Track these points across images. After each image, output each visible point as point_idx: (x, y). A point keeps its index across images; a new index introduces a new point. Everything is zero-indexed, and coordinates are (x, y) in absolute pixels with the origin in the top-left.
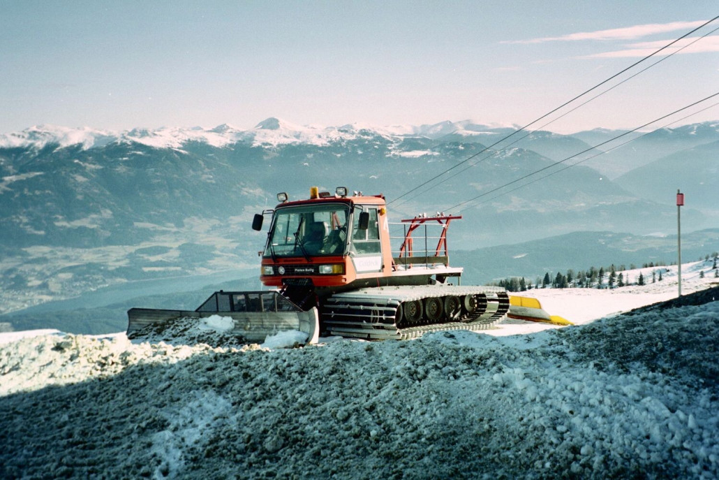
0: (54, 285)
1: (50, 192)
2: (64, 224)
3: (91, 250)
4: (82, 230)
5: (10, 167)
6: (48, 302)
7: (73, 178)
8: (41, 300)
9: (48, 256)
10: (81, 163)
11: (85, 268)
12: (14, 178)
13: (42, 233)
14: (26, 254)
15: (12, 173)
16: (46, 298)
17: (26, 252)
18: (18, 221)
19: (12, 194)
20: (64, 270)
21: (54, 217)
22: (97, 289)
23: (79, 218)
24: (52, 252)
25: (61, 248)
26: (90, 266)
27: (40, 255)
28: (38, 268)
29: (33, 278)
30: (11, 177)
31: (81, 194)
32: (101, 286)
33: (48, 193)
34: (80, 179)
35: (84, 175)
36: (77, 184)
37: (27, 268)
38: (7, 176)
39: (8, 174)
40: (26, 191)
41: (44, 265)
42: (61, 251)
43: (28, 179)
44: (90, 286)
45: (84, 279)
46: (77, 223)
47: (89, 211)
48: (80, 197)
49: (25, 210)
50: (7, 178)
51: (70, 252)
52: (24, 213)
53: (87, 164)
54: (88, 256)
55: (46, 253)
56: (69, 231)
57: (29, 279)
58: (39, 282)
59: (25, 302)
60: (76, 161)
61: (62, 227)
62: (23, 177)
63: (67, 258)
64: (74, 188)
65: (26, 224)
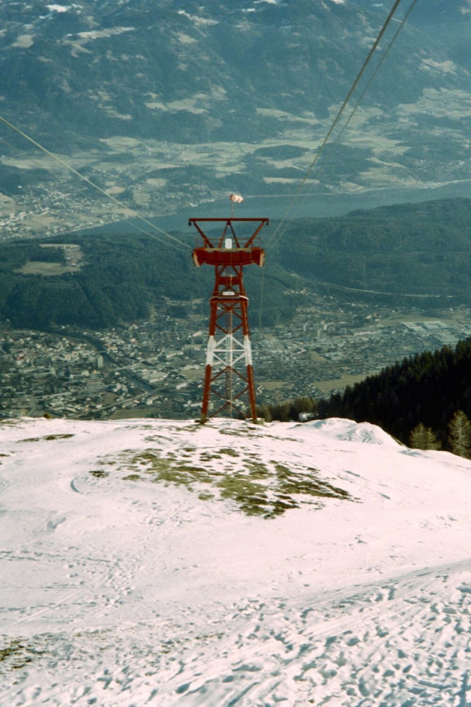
0: (140, 196)
1: (142, 57)
2: (160, 105)
3: (194, 146)
4: (182, 116)
5: (90, 18)
6: (131, 219)
7: (174, 37)
8: (122, 215)
9: (135, 152)
10: (188, 15)
11: (184, 173)
12: (93, 34)
13: (128, 117)
14: (104, 147)
15: (91, 27)
16: (129, 213)
17: (104, 144)
18: (96, 98)
19: (90, 58)
20: (156, 174)
21: (145, 95)
22: (199, 205)
23: (180, 98)
24: (140, 146)
25: (152, 141)
26: (191, 169)
27: (123, 150)
28: (120, 168)
29: (112, 183)
30: (89, 33)
31: (185, 63)
32: (204, 201)
33: (140, 59)
34: (185, 39)
35: (190, 33)
36: (180, 47)
37: (104, 167)
38: (84, 31)
39: (86, 28)
40: (109, 56)
41: (129, 166)
42: (152, 146)
43: (113, 36)
44: (189, 199)
45: (182, 190)
46: (177, 106)
47: (193, 88)
48: (183, 67)
49: (106, 83)
50: (84, 35)
51: (164, 147)
52: (105, 87)
53: (196, 18)
54: (190, 156)
55: (132, 148)
56: (165, 116)
57: (108, 184)
58: (119, 190)
59: (100, 216)
60: (181, 12)
61: (156, 110)
62: (106, 33)
63: (159, 156)
64: (176, 53)
65: (107, 103)
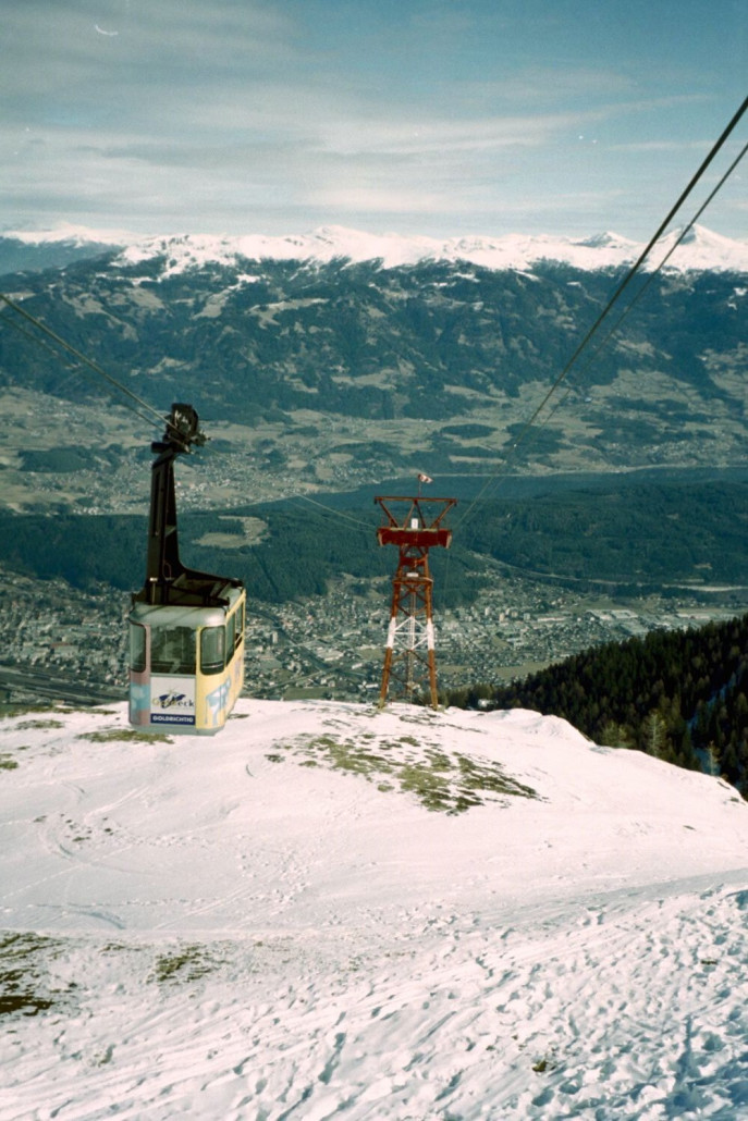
0: (322, 472)
1: (330, 330)
2: (347, 380)
3: (379, 422)
4: (369, 391)
5: (279, 290)
6: (313, 496)
7: (364, 311)
8: (303, 490)
9: (318, 426)
10: (379, 289)
11: (368, 449)
12: (282, 306)
13: (314, 390)
14: (288, 421)
15: (280, 298)
16: (315, 488)
17: (289, 417)
18: (282, 370)
19: (278, 329)
20: (339, 449)
21: (331, 368)
22: (382, 482)
23: (366, 373)
24: (324, 420)
25: (338, 416)
26: (376, 445)
27: (308, 424)
28: (303, 442)
29: (295, 457)
30: (277, 305)
31: (374, 336)
32: (388, 478)
33: (327, 332)
34: (374, 313)
35: (381, 307)
36: (370, 321)
37: (288, 441)
38: (272, 302)
39: (276, 300)
40: (298, 327)
41: (313, 440)
42: (336, 421)
43: (301, 308)
44: (372, 476)
45: (366, 466)
46: (363, 381)
47: (383, 363)
48: (371, 341)
49: (293, 355)
50: (272, 306)
51: (352, 424)
52: (293, 359)
53: (387, 291)
54: (374, 431)
55: (316, 422)
56: (351, 392)
57: (290, 457)
58: (301, 464)
59: (281, 490)
60: (372, 285)
61: (342, 384)
62: (295, 304)
63: (344, 431)
64: (364, 326)
65: (293, 376)
